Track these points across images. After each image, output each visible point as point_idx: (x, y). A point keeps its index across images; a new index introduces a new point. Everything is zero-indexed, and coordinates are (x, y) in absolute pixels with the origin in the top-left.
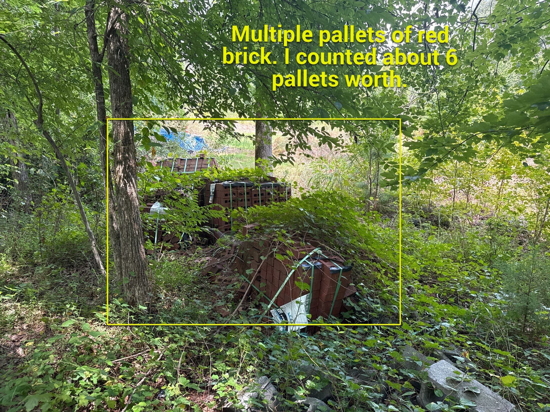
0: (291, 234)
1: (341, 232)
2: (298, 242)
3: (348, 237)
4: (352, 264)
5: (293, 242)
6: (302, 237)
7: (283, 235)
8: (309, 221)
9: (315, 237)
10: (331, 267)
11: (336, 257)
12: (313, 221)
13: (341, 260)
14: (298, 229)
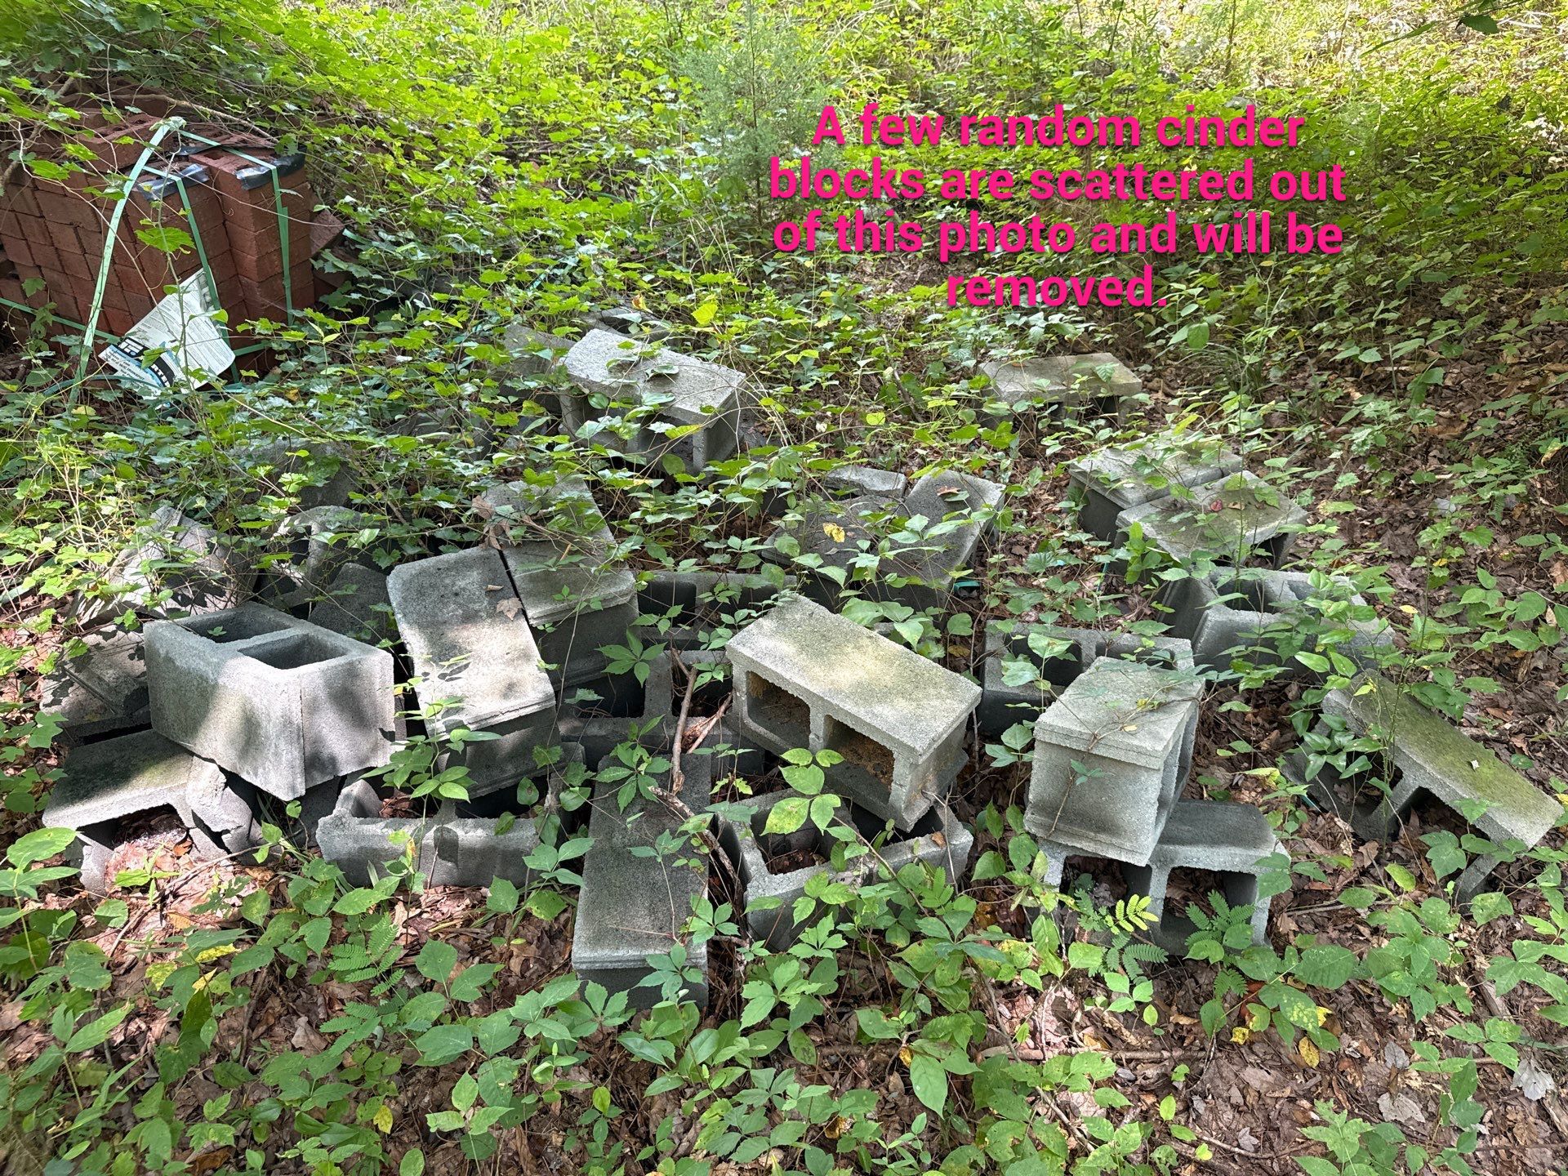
0: (56, 89)
1: (227, 47)
2: (94, 112)
3: (255, 60)
4: (301, 147)
5: (75, 114)
6: (99, 90)
7: (25, 97)
8: (100, 27)
9: (145, 83)
10: (239, 169)
11: (245, 136)
12: (116, 26)
13: (262, 142)
14: (73, 64)
